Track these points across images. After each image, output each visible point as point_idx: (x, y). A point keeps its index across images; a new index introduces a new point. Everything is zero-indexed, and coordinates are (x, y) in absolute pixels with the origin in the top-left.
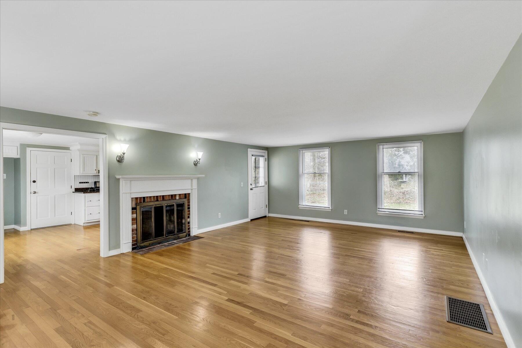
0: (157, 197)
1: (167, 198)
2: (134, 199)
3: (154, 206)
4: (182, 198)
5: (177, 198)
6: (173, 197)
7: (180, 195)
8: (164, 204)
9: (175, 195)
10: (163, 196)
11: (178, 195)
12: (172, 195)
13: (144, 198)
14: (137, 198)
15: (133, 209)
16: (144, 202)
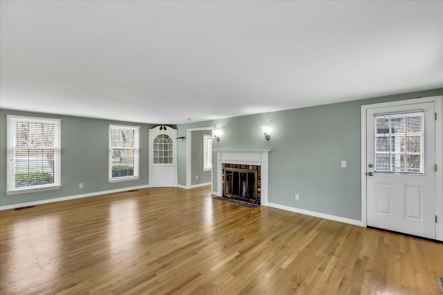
0: (236, 165)
1: (243, 167)
2: (224, 164)
3: (233, 171)
4: (254, 169)
5: (251, 168)
6: (247, 167)
7: (253, 166)
8: (240, 170)
9: (249, 166)
10: (240, 165)
11: (251, 166)
12: (246, 166)
13: (229, 164)
14: (225, 164)
15: (223, 170)
16: (229, 167)
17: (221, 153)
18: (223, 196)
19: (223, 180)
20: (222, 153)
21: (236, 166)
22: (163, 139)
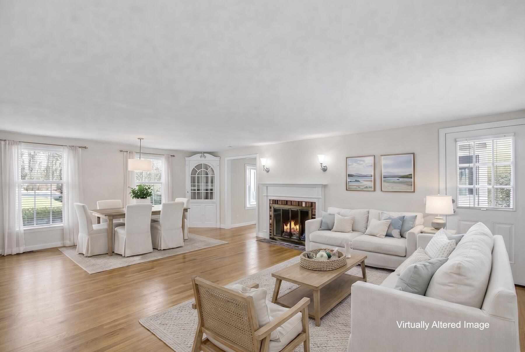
1: (295, 203)
2: (271, 201)
3: (282, 209)
4: (308, 205)
5: (304, 205)
6: (299, 203)
7: (306, 203)
8: (290, 208)
9: (302, 202)
10: (291, 202)
11: (304, 202)
13: (278, 201)
14: (273, 200)
15: (270, 208)
16: (277, 204)
17: (267, 187)
18: (270, 238)
19: (270, 219)
20: (269, 188)
21: (286, 202)
22: (203, 169)
